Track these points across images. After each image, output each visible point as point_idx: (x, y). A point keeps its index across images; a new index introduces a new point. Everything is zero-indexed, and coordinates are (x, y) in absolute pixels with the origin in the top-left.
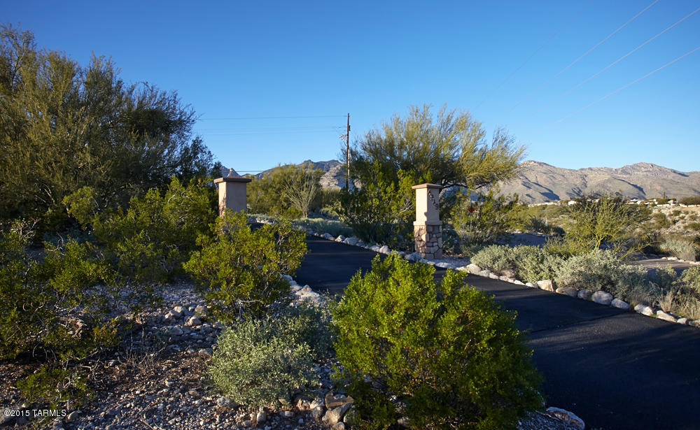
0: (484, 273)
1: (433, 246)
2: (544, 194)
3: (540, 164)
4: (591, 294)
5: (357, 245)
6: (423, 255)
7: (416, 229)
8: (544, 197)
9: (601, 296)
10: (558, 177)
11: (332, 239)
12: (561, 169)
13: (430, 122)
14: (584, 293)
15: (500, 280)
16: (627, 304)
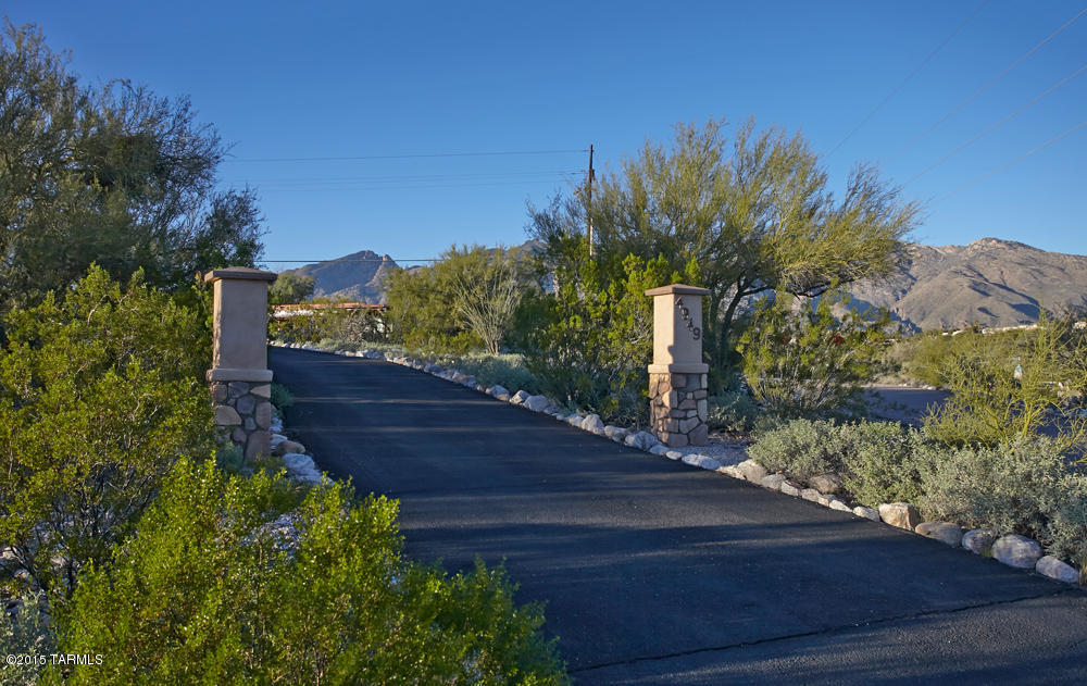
0: (770, 482)
1: (686, 418)
2: (1018, 307)
3: (1010, 245)
4: (989, 542)
5: (546, 411)
6: (665, 437)
7: (653, 380)
8: (1018, 313)
9: (1014, 549)
10: (1050, 271)
11: (504, 397)
12: (1058, 256)
13: (718, 158)
14: (974, 538)
15: (800, 498)
16: (1073, 571)
